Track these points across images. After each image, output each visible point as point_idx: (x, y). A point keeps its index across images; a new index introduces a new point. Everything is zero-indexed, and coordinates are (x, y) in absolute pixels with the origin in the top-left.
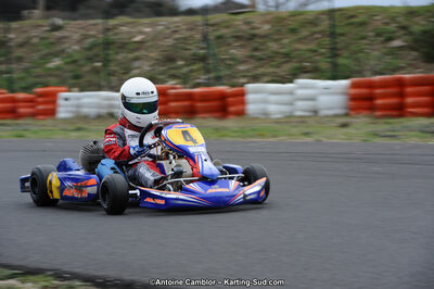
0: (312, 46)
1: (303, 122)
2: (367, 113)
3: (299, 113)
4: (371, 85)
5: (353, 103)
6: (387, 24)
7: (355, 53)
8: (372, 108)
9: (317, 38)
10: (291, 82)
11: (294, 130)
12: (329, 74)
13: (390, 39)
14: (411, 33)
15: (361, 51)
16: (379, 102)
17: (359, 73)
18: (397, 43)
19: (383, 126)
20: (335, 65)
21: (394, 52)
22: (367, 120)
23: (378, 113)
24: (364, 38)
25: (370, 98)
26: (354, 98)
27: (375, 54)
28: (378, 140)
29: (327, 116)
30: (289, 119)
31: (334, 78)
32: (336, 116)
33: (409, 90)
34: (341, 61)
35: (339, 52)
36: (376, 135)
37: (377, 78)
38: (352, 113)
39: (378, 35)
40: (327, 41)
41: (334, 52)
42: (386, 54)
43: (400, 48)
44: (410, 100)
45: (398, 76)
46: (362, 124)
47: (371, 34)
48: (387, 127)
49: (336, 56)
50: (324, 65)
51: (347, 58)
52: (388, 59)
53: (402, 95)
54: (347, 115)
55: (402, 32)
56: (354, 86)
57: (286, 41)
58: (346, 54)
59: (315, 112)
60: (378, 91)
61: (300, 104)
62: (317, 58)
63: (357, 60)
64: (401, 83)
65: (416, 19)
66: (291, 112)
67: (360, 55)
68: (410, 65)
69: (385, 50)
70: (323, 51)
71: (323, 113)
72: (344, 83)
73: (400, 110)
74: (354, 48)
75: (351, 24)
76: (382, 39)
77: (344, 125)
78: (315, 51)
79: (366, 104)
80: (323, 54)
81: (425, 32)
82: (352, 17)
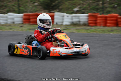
0: (13, 4)
1: (10, 25)
2: (28, 23)
3: (9, 23)
4: (29, 15)
5: (24, 21)
7: (25, 6)
8: (30, 22)
9: (14, 2)
10: (7, 14)
11: (7, 28)
12: (18, 12)
13: (34, 3)
14: (40, 1)
15: (27, 6)
16: (31, 20)
17: (26, 12)
18: (36, 4)
20: (19, 10)
21: (36, 6)
22: (28, 25)
23: (31, 23)
24: (27, 2)
25: (29, 19)
26: (24, 19)
27: (30, 7)
28: (30, 31)
29: (17, 24)
30: (6, 25)
32: (20, 24)
34: (21, 8)
35: (20, 6)
36: (30, 29)
37: (31, 13)
38: (24, 23)
39: (31, 1)
40: (17, 2)
41: (19, 6)
42: (33, 7)
43: (37, 5)
45: (36, 13)
47: (29, 1)
48: (33, 27)
49: (20, 7)
50: (16, 9)
51: (23, 7)
52: (34, 8)
54: (22, 24)
56: (24, 15)
57: (5, 2)
58: (22, 6)
59: (14, 23)
60: (31, 17)
61: (9, 20)
62: (15, 7)
63: (25, 8)
66: (7, 23)
67: (26, 7)
68: (40, 10)
69: (33, 6)
70: (16, 5)
71: (16, 23)
72: (22, 15)
74: (24, 5)
76: (32, 2)
77: (21, 27)
78: (13, 5)
80: (16, 6)
81: (44, 1)
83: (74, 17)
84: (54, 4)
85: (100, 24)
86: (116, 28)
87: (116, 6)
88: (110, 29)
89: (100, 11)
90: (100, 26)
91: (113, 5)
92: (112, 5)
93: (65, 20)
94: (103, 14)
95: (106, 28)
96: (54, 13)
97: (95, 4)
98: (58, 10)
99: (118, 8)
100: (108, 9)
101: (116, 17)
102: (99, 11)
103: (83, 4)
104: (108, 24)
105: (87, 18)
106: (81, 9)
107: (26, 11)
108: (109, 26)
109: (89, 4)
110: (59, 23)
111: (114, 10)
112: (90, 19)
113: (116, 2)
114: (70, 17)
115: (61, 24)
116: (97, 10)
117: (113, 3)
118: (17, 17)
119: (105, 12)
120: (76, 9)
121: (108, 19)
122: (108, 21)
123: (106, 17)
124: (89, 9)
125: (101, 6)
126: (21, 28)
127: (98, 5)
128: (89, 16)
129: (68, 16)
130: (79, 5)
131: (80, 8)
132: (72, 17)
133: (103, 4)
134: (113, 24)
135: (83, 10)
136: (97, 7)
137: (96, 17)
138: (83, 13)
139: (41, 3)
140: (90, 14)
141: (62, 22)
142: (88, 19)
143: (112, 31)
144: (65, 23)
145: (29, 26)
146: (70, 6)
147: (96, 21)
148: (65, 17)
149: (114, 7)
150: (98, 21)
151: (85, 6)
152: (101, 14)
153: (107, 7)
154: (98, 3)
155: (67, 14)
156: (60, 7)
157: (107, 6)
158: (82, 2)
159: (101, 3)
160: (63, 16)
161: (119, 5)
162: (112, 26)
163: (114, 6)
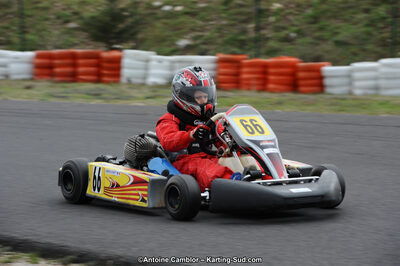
0: (5, 24)
2: (48, 78)
4: (51, 57)
5: (38, 71)
6: (64, 9)
7: (39, 31)
8: (52, 75)
9: (9, 18)
12: (18, 47)
13: (67, 22)
14: (82, 18)
15: (44, 30)
16: (58, 70)
17: (43, 47)
18: (72, 25)
19: (59, 89)
20: (24, 40)
21: (70, 32)
22: (49, 84)
23: (57, 79)
24: (47, 19)
25: (51, 67)
26: (38, 67)
27: (55, 33)
28: (53, 100)
29: (16, 80)
31: (23, 50)
32: (24, 80)
33: (81, 61)
34: (29, 37)
35: (27, 30)
36: (52, 95)
37: (56, 51)
38: (36, 78)
39: (59, 18)
40: (17, 20)
41: (23, 30)
42: (64, 33)
43: (75, 29)
44: (81, 69)
45: (72, 50)
46: (44, 86)
47: (52, 17)
48: (63, 90)
49: (25, 32)
50: (15, 39)
51: (34, 35)
52: (66, 37)
53: (75, 65)
54: (32, 79)
55: (76, 17)
56: (39, 57)
58: (32, 31)
59: (7, 76)
60: (57, 62)
62: (11, 34)
64: (74, 56)
65: (87, 8)
67: (44, 32)
68: (83, 42)
69: (63, 30)
70: (15, 28)
71: (13, 77)
72: (30, 54)
73: (74, 77)
74: (39, 27)
75: (37, 8)
76: (61, 21)
77: (28, 88)
78: (7, 28)
79: (47, 71)
80: (13, 31)
81: (93, 18)
82: (37, 3)
83: (177, 65)
84: (121, 26)
85: (248, 84)
86: (290, 95)
87: (293, 35)
88: (275, 97)
89: (249, 50)
90: (249, 89)
91: (286, 32)
92: (283, 34)
93: (153, 71)
94: (257, 56)
95: (266, 95)
96: (120, 50)
97: (235, 30)
98: (132, 44)
99: (300, 41)
100: (272, 44)
101: (293, 66)
102: (247, 47)
103: (203, 29)
104: (271, 86)
105: (212, 66)
106: (198, 42)
107: (41, 43)
108: (272, 91)
109: (220, 29)
110: (135, 81)
111: (287, 46)
112: (222, 70)
113: (293, 25)
114: (166, 64)
115: (140, 81)
116: (242, 44)
117: (284, 28)
118: (18, 62)
119: (263, 50)
120: (183, 43)
121: (272, 70)
122: (272, 78)
123: (265, 66)
124: (220, 41)
125: (252, 35)
126: (28, 91)
127: (244, 32)
128: (220, 61)
129: (160, 61)
130: (193, 30)
131: (195, 38)
132: (173, 62)
133: (258, 29)
134: (287, 85)
135: (204, 43)
136: (242, 37)
137: (237, 64)
138: (203, 53)
139: (87, 24)
140: (222, 56)
141: (145, 77)
142: (215, 69)
143: (280, 103)
144: (151, 80)
145: (51, 86)
146: (167, 33)
147: (237, 74)
148: (154, 63)
149: (287, 40)
150: (245, 76)
151: (207, 34)
152: (251, 58)
153: (268, 39)
154: (244, 25)
155: (159, 54)
156: (140, 36)
157: (269, 36)
158: (200, 23)
159: (251, 26)
160: (147, 61)
161: (300, 33)
162: (281, 91)
163: (288, 35)
